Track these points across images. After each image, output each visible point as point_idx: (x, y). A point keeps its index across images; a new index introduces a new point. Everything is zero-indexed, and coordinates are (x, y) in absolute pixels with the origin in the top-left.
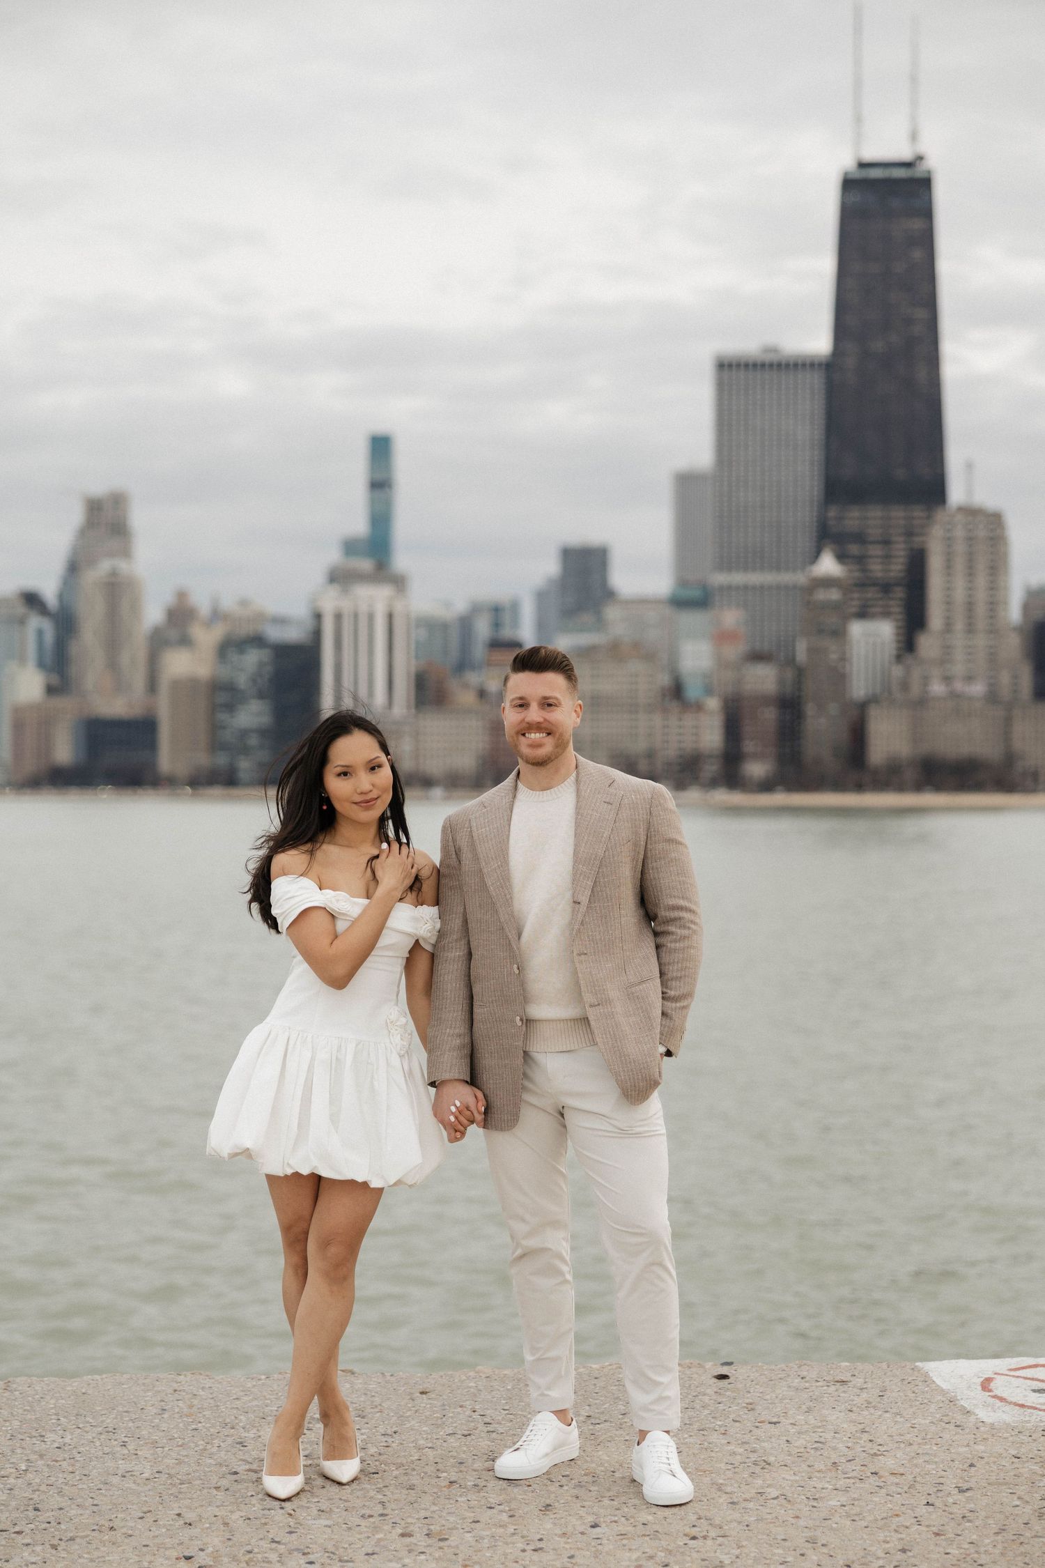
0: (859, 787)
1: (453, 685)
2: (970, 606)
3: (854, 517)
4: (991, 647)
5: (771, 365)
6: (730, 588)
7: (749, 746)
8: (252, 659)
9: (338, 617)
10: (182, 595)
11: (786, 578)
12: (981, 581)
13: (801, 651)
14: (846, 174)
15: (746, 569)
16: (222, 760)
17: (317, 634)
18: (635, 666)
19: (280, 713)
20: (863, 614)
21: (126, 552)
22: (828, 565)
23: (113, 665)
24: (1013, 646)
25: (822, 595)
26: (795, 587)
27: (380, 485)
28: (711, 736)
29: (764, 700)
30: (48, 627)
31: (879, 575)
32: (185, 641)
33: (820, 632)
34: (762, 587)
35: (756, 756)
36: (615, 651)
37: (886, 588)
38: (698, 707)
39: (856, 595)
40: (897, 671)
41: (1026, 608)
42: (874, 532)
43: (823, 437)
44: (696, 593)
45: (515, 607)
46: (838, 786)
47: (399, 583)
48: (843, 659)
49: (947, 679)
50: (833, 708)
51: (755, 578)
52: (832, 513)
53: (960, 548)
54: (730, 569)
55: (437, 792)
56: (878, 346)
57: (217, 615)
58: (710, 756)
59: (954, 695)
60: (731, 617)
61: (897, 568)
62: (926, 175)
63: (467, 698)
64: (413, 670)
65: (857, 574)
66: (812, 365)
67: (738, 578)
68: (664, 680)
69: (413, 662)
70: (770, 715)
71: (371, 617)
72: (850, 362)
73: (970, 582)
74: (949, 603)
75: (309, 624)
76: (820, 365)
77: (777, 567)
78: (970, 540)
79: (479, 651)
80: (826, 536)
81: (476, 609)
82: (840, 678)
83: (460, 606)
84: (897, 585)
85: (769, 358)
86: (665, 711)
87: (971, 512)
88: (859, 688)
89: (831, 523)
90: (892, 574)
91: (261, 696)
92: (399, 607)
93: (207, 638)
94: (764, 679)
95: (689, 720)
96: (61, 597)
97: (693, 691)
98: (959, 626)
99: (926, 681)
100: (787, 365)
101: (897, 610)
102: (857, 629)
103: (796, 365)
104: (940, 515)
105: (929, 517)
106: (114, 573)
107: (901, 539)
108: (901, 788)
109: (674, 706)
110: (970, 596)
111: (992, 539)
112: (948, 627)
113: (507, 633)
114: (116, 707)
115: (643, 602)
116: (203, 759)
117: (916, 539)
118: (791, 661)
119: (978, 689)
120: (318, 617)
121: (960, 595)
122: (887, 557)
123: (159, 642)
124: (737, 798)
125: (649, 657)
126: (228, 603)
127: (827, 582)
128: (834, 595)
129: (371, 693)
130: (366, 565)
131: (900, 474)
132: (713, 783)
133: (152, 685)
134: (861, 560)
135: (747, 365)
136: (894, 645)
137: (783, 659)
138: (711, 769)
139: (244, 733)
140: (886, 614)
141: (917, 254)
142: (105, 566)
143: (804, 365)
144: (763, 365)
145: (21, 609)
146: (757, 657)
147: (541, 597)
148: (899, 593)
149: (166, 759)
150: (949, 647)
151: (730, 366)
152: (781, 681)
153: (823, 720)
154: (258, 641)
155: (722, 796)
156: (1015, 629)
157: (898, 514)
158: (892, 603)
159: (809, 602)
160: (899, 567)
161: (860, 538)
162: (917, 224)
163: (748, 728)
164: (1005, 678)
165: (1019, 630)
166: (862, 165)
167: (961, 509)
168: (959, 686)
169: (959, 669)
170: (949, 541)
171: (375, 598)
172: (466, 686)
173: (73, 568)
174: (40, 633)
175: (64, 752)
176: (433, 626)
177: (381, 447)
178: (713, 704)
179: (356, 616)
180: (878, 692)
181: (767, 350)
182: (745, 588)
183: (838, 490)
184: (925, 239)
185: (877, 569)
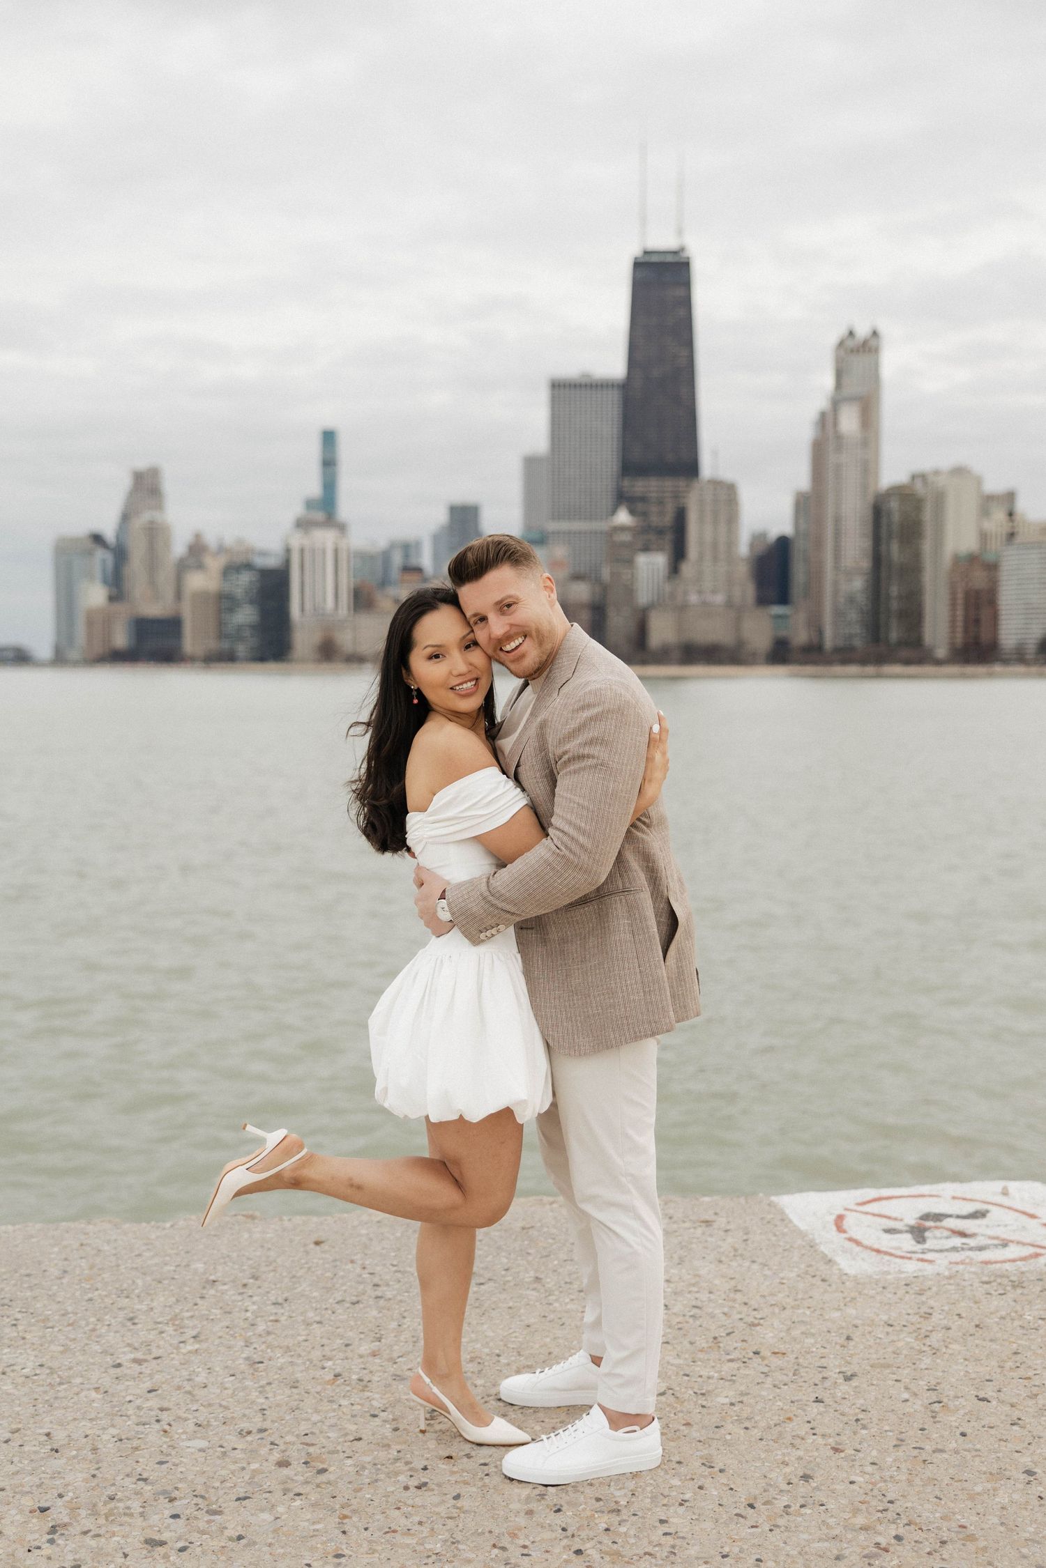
0: (642, 663)
1: (378, 595)
2: (715, 546)
3: (640, 486)
4: (728, 571)
5: (586, 385)
6: (559, 532)
8: (245, 580)
9: (302, 551)
10: (198, 536)
11: (595, 526)
12: (722, 528)
13: (606, 573)
14: (636, 258)
15: (569, 520)
16: (226, 645)
17: (287, 563)
19: (264, 614)
20: (646, 549)
21: (159, 506)
22: (623, 517)
23: (152, 583)
24: (742, 571)
25: (619, 537)
26: (601, 532)
27: (329, 463)
29: (579, 606)
30: (109, 558)
31: (656, 524)
32: (200, 566)
33: (618, 561)
34: (580, 532)
37: (660, 532)
39: (641, 537)
40: (668, 588)
41: (752, 546)
42: (653, 496)
43: (620, 433)
44: (538, 534)
45: (418, 545)
47: (342, 528)
48: (633, 579)
49: (700, 592)
50: (626, 610)
51: (577, 525)
52: (626, 483)
53: (709, 507)
54: (559, 520)
55: (368, 666)
56: (656, 373)
57: (221, 549)
59: (705, 604)
61: (668, 519)
62: (686, 260)
63: (387, 604)
64: (352, 587)
65: (642, 524)
66: (613, 386)
67: (564, 526)
69: (352, 579)
70: (585, 615)
71: (324, 551)
72: (637, 384)
73: (715, 528)
74: (702, 543)
75: (283, 555)
76: (618, 386)
77: (590, 518)
78: (716, 501)
79: (395, 573)
80: (622, 498)
81: (393, 546)
82: (630, 591)
83: (382, 544)
84: (667, 530)
85: (585, 380)
87: (716, 484)
88: (643, 596)
89: (625, 489)
90: (665, 523)
91: (251, 602)
92: (342, 544)
93: (215, 564)
94: (582, 591)
96: (118, 537)
98: (708, 558)
99: (686, 593)
100: (597, 385)
101: (668, 547)
102: (642, 560)
103: (602, 386)
104: (695, 485)
105: (687, 486)
106: (152, 522)
107: (670, 500)
108: (669, 663)
110: (715, 538)
111: (729, 500)
112: (701, 557)
113: (413, 562)
114: (154, 610)
116: (212, 644)
117: (680, 500)
118: (598, 580)
119: (719, 599)
120: (288, 551)
121: (708, 536)
122: (662, 512)
123: (182, 567)
126: (229, 541)
127: (622, 529)
128: (626, 537)
129: (325, 600)
130: (319, 516)
131: (670, 457)
133: (179, 595)
134: (645, 514)
135: (570, 385)
136: (666, 570)
137: (594, 578)
139: (240, 628)
140: (660, 550)
142: (146, 516)
143: (607, 386)
144: (580, 386)
145: (89, 544)
146: (577, 577)
147: (436, 538)
148: (669, 537)
149: (190, 642)
150: (701, 571)
151: (560, 385)
152: (592, 594)
153: (618, 619)
154: (248, 566)
156: (744, 559)
157: (668, 484)
158: (664, 542)
159: (610, 542)
160: (670, 519)
161: (643, 499)
162: (679, 292)
164: (737, 592)
165: (747, 560)
166: (646, 253)
167: (709, 481)
168: (708, 597)
169: (707, 585)
170: (702, 501)
171: (325, 538)
172: (387, 595)
173: (126, 518)
174: (104, 561)
175: (121, 639)
176: (365, 558)
177: (329, 438)
179: (314, 550)
180: (656, 598)
181: (583, 376)
182: (569, 533)
183: (629, 468)
184: (686, 303)
185: (655, 520)
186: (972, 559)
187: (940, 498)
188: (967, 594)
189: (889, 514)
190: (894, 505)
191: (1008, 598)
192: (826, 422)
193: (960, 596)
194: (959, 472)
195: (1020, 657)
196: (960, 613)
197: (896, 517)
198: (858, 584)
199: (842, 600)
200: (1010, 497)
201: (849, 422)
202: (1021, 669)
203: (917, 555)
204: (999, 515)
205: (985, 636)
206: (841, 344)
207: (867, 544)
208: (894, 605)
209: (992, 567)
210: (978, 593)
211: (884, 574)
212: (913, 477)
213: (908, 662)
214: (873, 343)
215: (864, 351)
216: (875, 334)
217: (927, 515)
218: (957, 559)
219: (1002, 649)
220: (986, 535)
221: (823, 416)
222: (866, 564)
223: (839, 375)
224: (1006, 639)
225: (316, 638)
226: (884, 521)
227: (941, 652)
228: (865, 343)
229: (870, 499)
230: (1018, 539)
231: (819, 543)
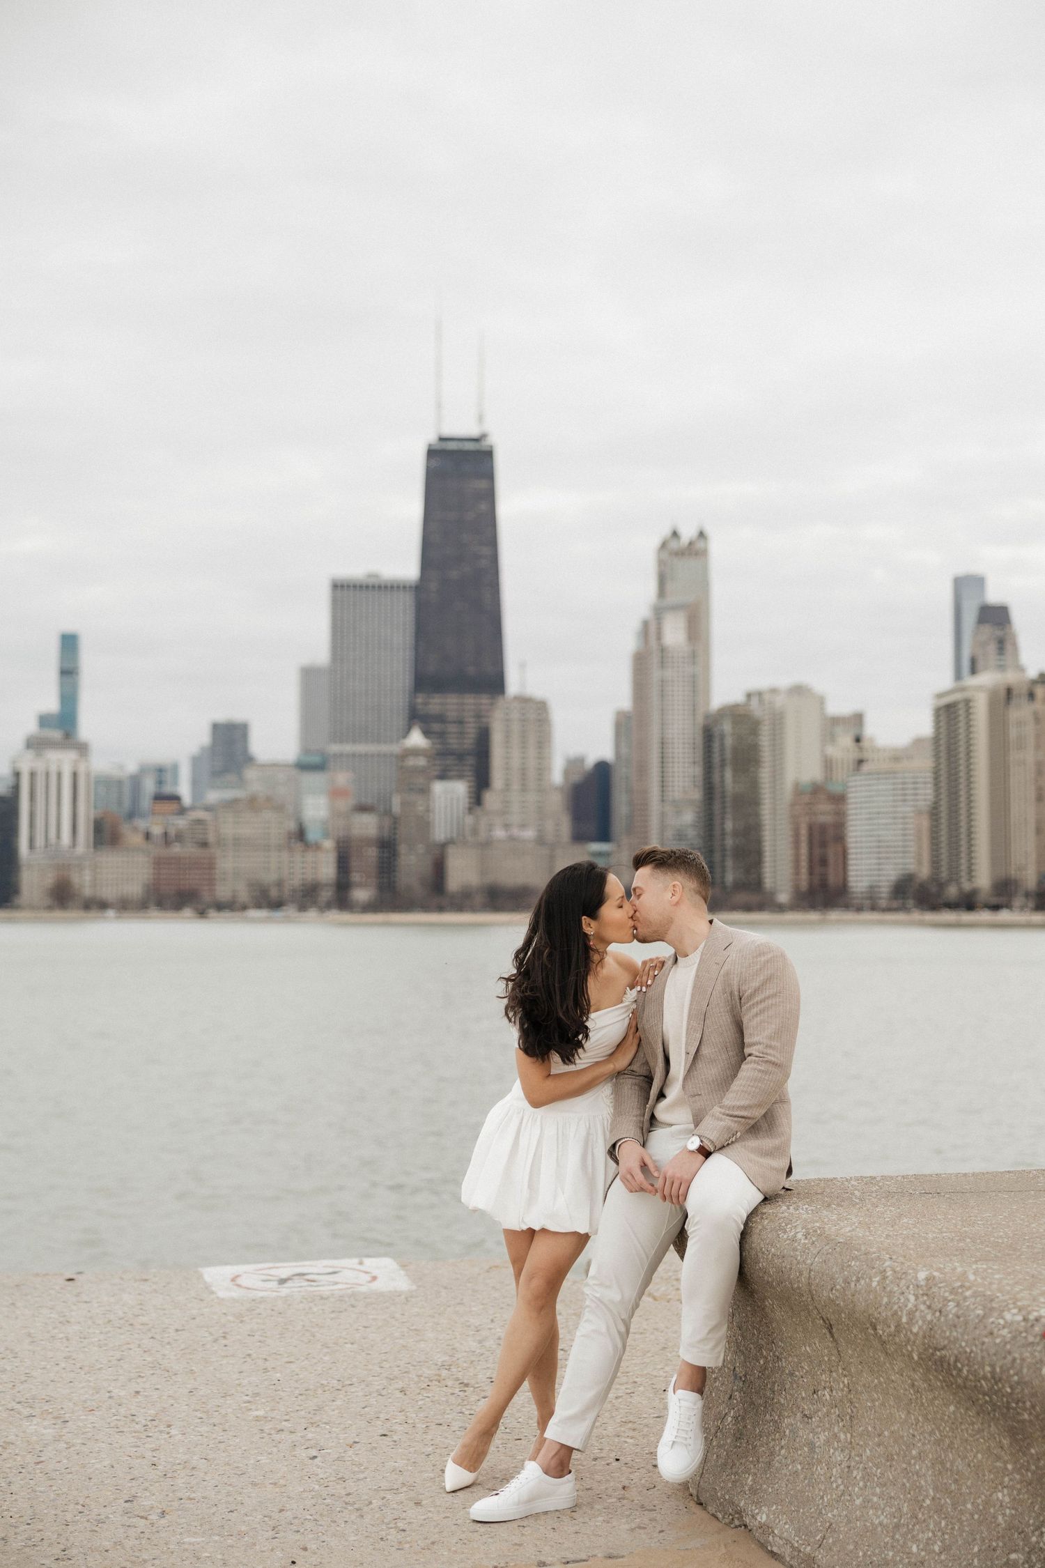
0: (441, 909)
1: (125, 829)
2: (523, 772)
3: (436, 703)
4: (539, 802)
5: (373, 587)
6: (341, 755)
7: (356, 877)
9: (33, 775)
11: (384, 748)
12: (532, 752)
13: (396, 804)
14: (430, 445)
15: (354, 741)
17: (16, 788)
18: (268, 815)
20: (443, 777)
22: (416, 739)
24: (556, 803)
25: (412, 762)
26: (391, 755)
27: (68, 672)
28: (326, 869)
29: (367, 841)
31: (455, 746)
33: (411, 789)
34: (366, 755)
35: (360, 885)
36: (253, 803)
37: (460, 756)
38: (317, 847)
39: (438, 762)
40: (469, 820)
41: (567, 773)
42: (452, 715)
43: (413, 642)
44: (316, 759)
45: (175, 768)
46: (425, 908)
47: (83, 749)
48: (428, 811)
49: (507, 826)
50: (421, 848)
51: (361, 748)
52: (420, 699)
53: (516, 727)
54: (341, 742)
55: (111, 913)
56: (454, 574)
58: (326, 885)
59: (512, 839)
60: (343, 778)
61: (469, 742)
62: (489, 449)
63: (136, 839)
64: (92, 817)
65: (439, 746)
66: (404, 587)
67: (348, 748)
68: (292, 826)
69: (92, 811)
70: (372, 853)
71: (59, 775)
72: (433, 586)
73: (524, 753)
74: (507, 768)
75: (10, 781)
76: (410, 587)
77: (378, 740)
78: (523, 721)
79: (146, 803)
80: (415, 717)
81: (144, 770)
82: (424, 825)
83: (132, 768)
84: (468, 754)
85: (371, 581)
86: (290, 849)
87: (524, 700)
88: (440, 833)
89: (420, 707)
90: (465, 746)
92: (82, 769)
94: (367, 825)
95: (310, 857)
97: (313, 835)
98: (516, 786)
99: (490, 827)
100: (386, 587)
101: (470, 773)
102: (438, 787)
103: (392, 587)
104: (501, 702)
105: (492, 704)
107: (471, 720)
108: (474, 909)
109: (298, 846)
110: (523, 764)
111: (539, 720)
112: (507, 786)
113: (168, 789)
115: (274, 765)
117: (484, 720)
118: (388, 812)
119: (529, 834)
120: (17, 775)
121: (516, 763)
122: (462, 734)
124: (346, 917)
125: (280, 808)
127: (415, 752)
128: (421, 762)
129: (59, 834)
130: (56, 735)
131: (471, 670)
132: (328, 906)
134: (442, 735)
135: (355, 586)
136: (467, 800)
137: (382, 809)
138: (326, 895)
140: (460, 777)
141: (483, 507)
143: (398, 587)
144: (367, 587)
146: (362, 808)
147: (196, 761)
148: (471, 760)
150: (507, 802)
151: (342, 586)
152: (381, 828)
153: (412, 857)
155: (335, 915)
156: (556, 789)
157: (470, 700)
158: (465, 768)
159: (402, 767)
160: (471, 741)
161: (441, 719)
162: (482, 484)
163: (354, 863)
164: (549, 826)
165: (561, 789)
166: (441, 439)
167: (516, 698)
168: (515, 832)
169: (515, 818)
170: (508, 721)
171: (63, 760)
172: (135, 829)
176: (109, 783)
177: (69, 643)
178: (329, 844)
179: (47, 774)
180: (455, 835)
181: (370, 576)
182: (354, 755)
183: (424, 682)
184: (489, 496)
185: (453, 743)
186: (816, 790)
187: (778, 720)
188: (810, 828)
189: (722, 737)
190: (727, 727)
191: (858, 834)
192: (650, 631)
193: (804, 832)
194: (799, 690)
195: (871, 903)
196: (804, 850)
197: (729, 742)
198: (688, 817)
199: (669, 834)
200: (858, 719)
201: (674, 633)
202: (875, 916)
203: (754, 785)
204: (846, 741)
205: (832, 879)
206: (664, 545)
207: (698, 770)
208: (729, 842)
209: (839, 799)
210: (823, 828)
211: (717, 807)
212: (749, 696)
213: (748, 908)
214: (700, 545)
215: (690, 554)
216: (702, 535)
217: (765, 741)
218: (798, 791)
219: (853, 892)
220: (831, 760)
221: (646, 624)
222: (697, 795)
223: (662, 581)
224: (857, 881)
225: (50, 880)
226: (716, 745)
227: (783, 897)
228: (691, 543)
229: (700, 720)
230: (866, 768)
231: (642, 770)
